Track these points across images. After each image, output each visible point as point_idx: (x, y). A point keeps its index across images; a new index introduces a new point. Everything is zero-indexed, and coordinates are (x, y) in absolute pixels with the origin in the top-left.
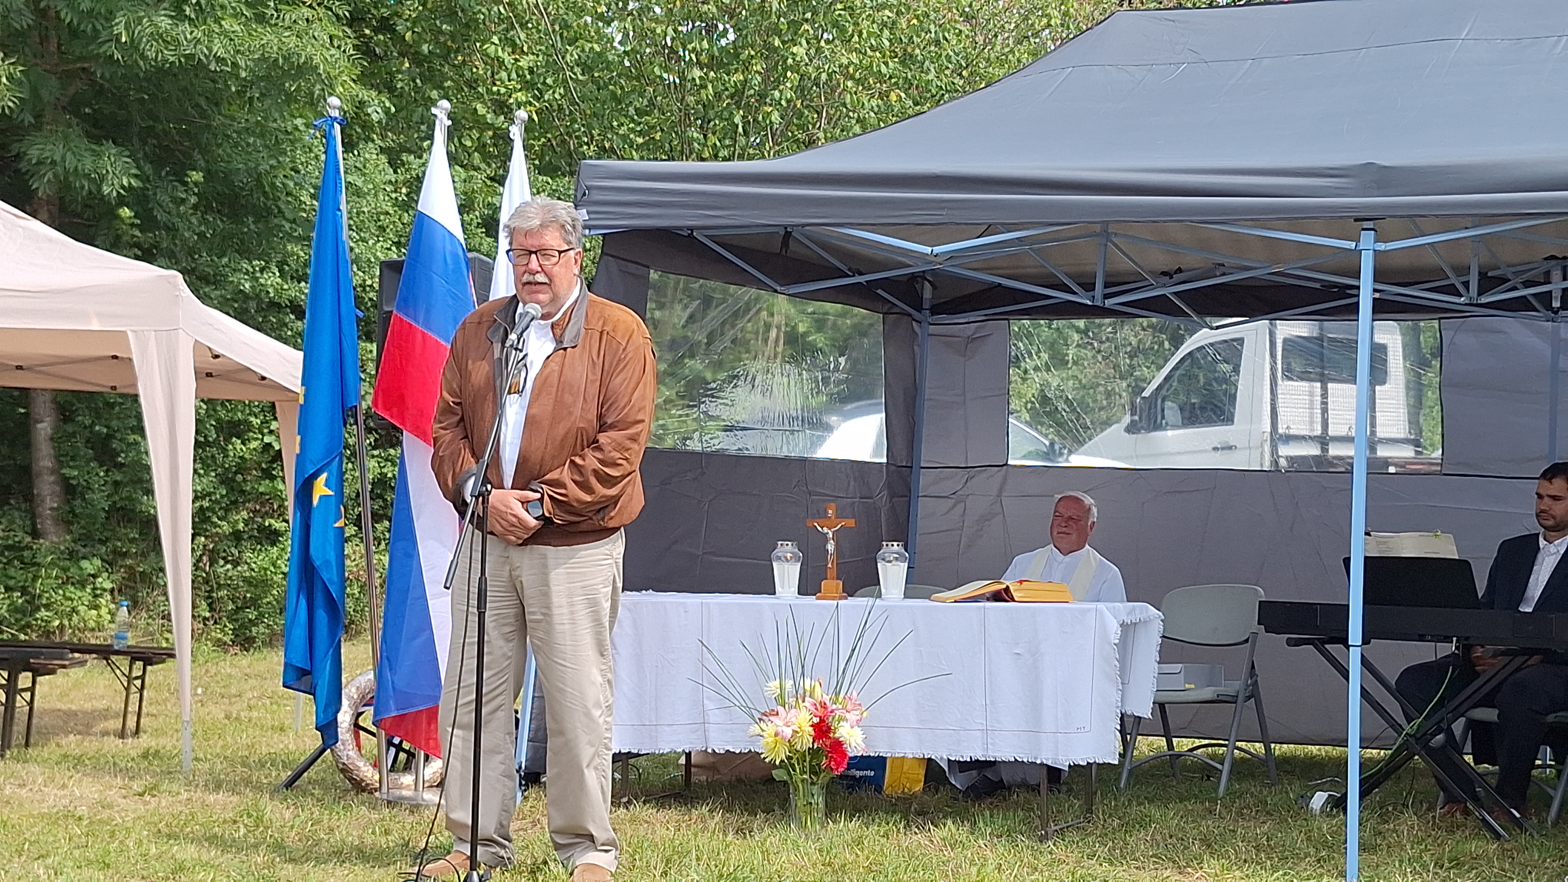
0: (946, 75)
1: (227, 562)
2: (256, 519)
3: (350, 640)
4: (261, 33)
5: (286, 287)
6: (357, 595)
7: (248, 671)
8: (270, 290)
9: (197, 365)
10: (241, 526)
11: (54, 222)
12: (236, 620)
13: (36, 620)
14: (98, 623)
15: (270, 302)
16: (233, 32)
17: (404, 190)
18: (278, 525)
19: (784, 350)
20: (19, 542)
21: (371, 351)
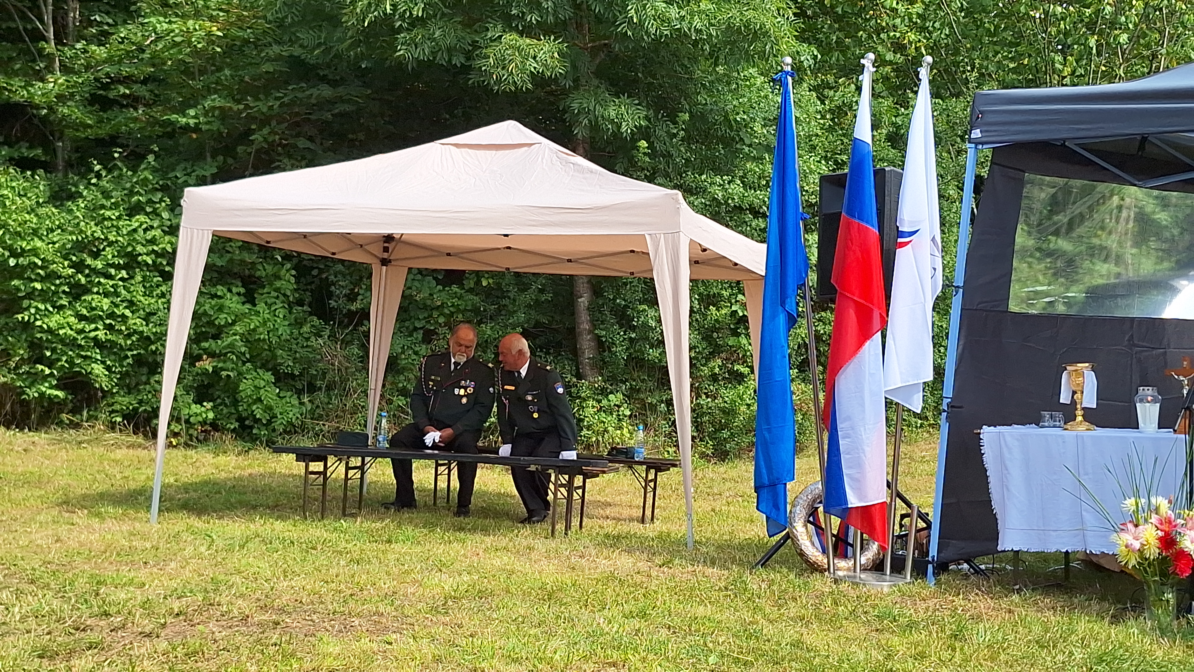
1: (707, 397)
2: (728, 365)
5: (746, 194)
7: (725, 476)
8: (736, 197)
9: (691, 256)
10: (717, 370)
12: (715, 439)
15: (735, 206)
18: (745, 370)
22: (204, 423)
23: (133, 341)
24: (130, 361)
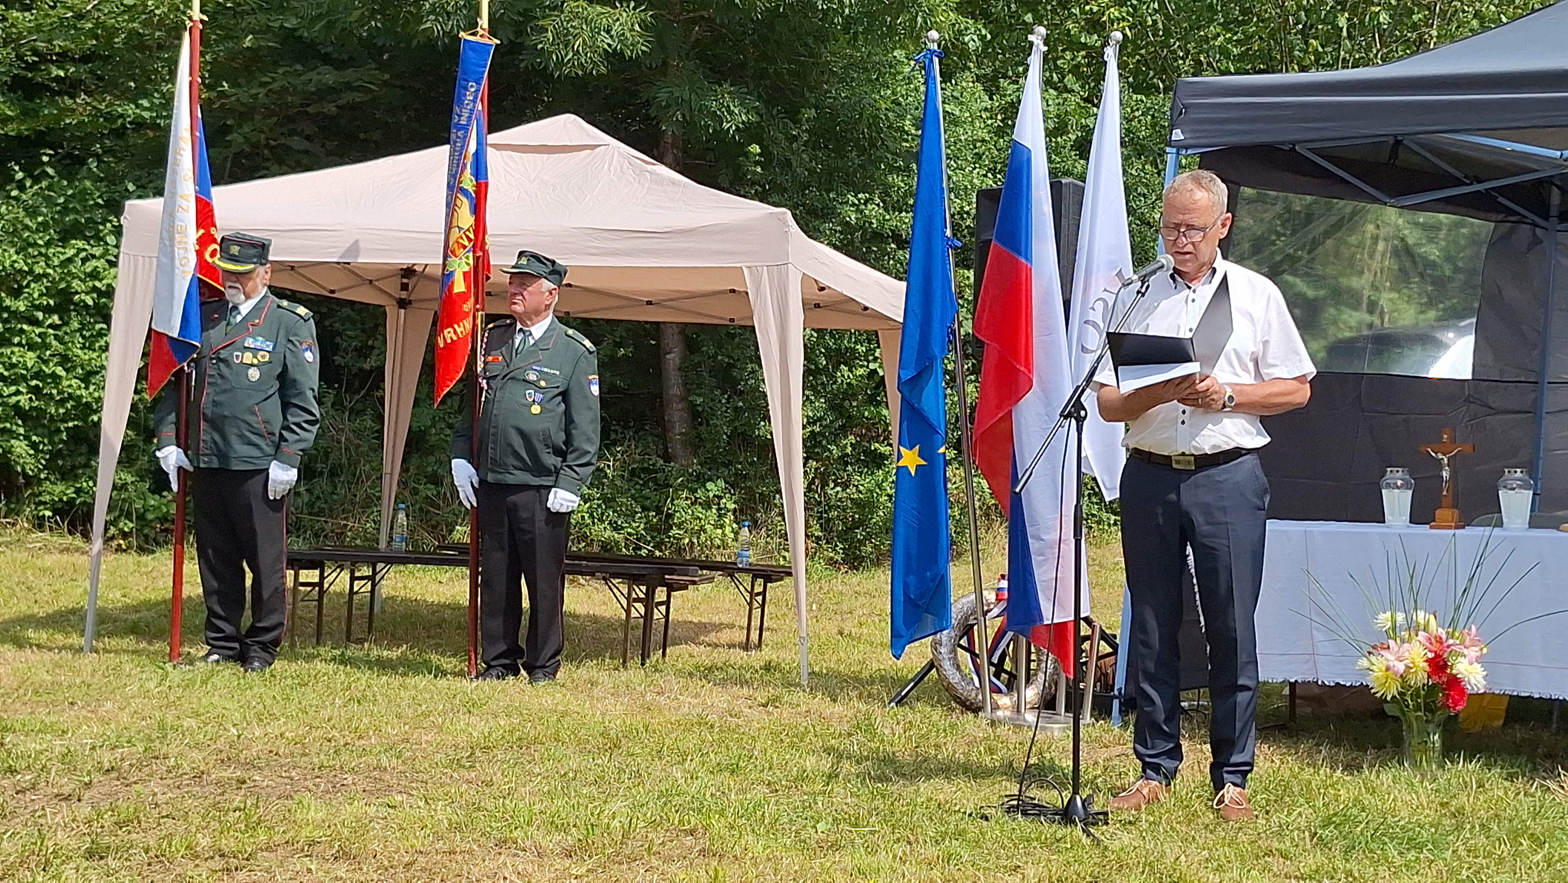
1: (836, 486)
2: (863, 443)
3: (954, 561)
5: (887, 217)
7: (858, 589)
8: (874, 221)
9: (805, 297)
10: (849, 450)
11: (678, 164)
12: (846, 540)
13: (669, 537)
14: (722, 541)
15: (873, 232)
17: (999, 117)
18: (884, 449)
19: (1392, 264)
20: (654, 465)
21: (968, 278)
22: (163, 519)
23: (67, 409)
24: (64, 436)
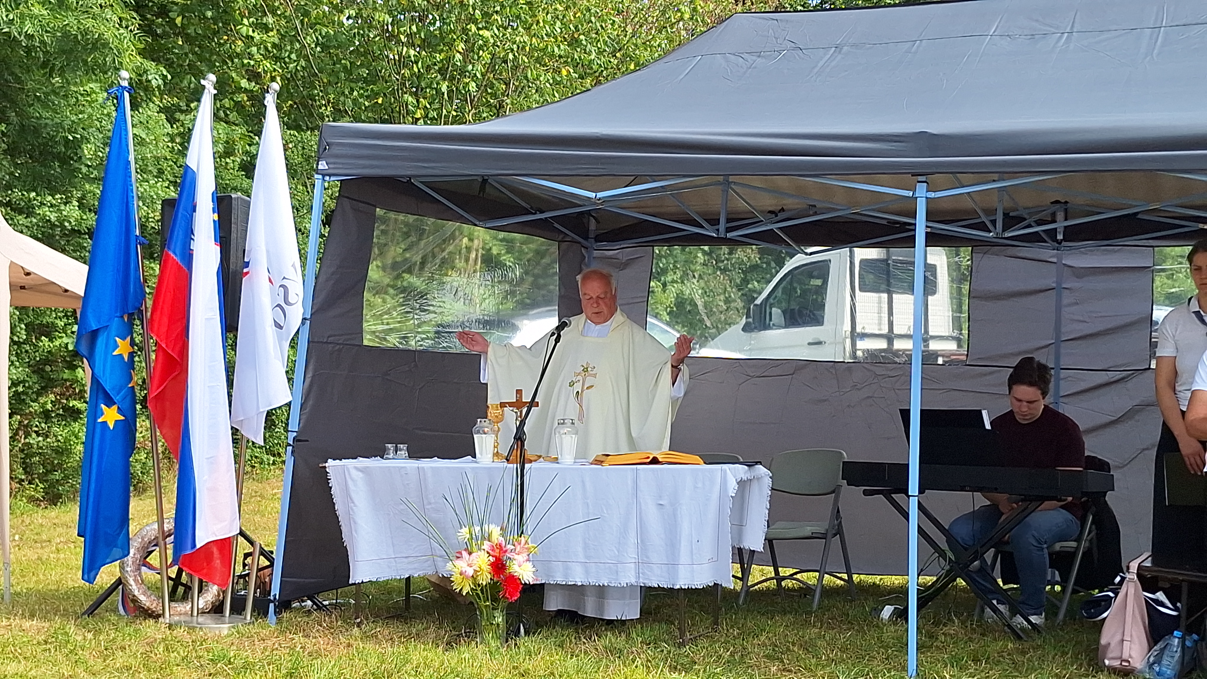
0: (604, 56)
1: (38, 434)
2: (63, 401)
3: (139, 496)
4: (64, 16)
5: (85, 217)
6: (144, 461)
7: (56, 521)
8: (72, 220)
9: (12, 280)
10: (49, 406)
12: (47, 481)
15: (72, 229)
16: (41, 15)
17: (178, 140)
18: (80, 405)
19: (481, 267)
